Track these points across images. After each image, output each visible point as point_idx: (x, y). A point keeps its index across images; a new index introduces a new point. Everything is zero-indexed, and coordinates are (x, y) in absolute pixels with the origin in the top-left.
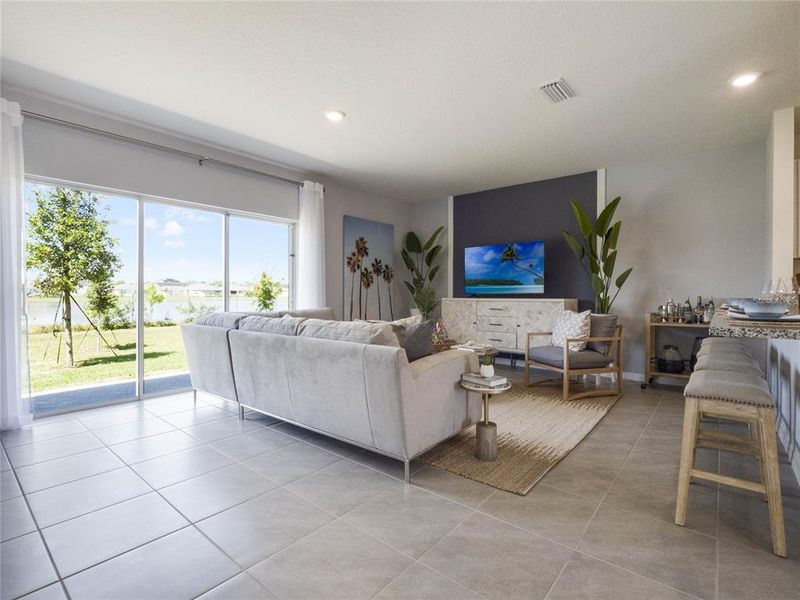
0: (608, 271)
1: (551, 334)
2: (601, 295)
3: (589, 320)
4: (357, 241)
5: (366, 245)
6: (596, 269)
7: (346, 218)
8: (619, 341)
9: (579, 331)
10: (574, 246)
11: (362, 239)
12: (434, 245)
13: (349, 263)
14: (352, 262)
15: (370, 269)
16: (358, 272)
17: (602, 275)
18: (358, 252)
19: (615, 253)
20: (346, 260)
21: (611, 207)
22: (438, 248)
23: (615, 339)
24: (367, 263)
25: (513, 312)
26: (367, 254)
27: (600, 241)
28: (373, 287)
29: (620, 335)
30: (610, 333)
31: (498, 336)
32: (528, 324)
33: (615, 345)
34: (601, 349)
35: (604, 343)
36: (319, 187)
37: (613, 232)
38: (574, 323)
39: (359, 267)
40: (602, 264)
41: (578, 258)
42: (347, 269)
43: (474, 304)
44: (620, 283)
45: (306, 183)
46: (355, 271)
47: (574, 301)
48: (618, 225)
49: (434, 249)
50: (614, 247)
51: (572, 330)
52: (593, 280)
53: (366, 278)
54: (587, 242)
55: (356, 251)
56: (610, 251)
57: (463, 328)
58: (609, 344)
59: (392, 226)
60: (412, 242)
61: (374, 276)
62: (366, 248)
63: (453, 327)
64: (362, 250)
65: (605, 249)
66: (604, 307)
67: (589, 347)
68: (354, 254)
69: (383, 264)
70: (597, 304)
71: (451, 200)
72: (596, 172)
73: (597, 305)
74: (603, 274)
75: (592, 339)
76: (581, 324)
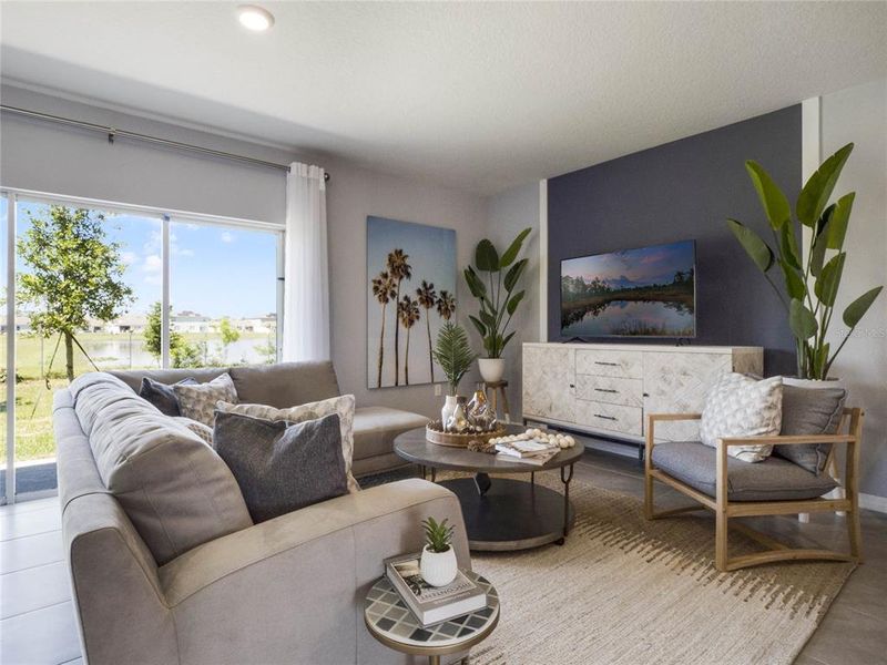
0: (827, 294)
1: (699, 417)
2: (811, 342)
3: (777, 397)
4: (391, 255)
5: (407, 262)
6: (798, 291)
7: (370, 219)
8: (851, 445)
9: (755, 420)
10: (753, 247)
11: (399, 253)
12: (518, 259)
13: (376, 289)
14: (381, 288)
15: (414, 297)
16: (393, 303)
17: (811, 301)
18: (393, 271)
19: (841, 259)
20: (372, 285)
21: (833, 166)
22: (524, 262)
23: (840, 439)
24: (408, 289)
25: (635, 370)
26: (408, 275)
27: (808, 234)
28: (419, 325)
29: (852, 431)
30: (829, 425)
31: (610, 411)
32: (663, 392)
33: (842, 453)
34: (807, 461)
35: (814, 447)
36: (317, 173)
37: (835, 216)
38: (744, 401)
39: (393, 294)
40: (811, 282)
41: (762, 269)
42: (374, 299)
43: (571, 354)
44: (852, 317)
45: (294, 166)
46: (387, 301)
47: (754, 352)
48: (848, 200)
49: (517, 266)
50: (840, 247)
51: (739, 416)
52: (793, 312)
53: (408, 313)
54: (780, 240)
55: (389, 270)
56: (830, 254)
57: (554, 393)
58: (825, 449)
59: (454, 231)
60: (486, 255)
61: (421, 308)
62: (407, 267)
63: (539, 390)
64: (399, 267)
65: (818, 249)
66: (818, 365)
67: (778, 454)
68: (385, 276)
69: (437, 290)
70: (801, 360)
71: (543, 185)
72: (800, 105)
73: (800, 362)
74: (815, 299)
75: (785, 440)
76: (759, 405)
